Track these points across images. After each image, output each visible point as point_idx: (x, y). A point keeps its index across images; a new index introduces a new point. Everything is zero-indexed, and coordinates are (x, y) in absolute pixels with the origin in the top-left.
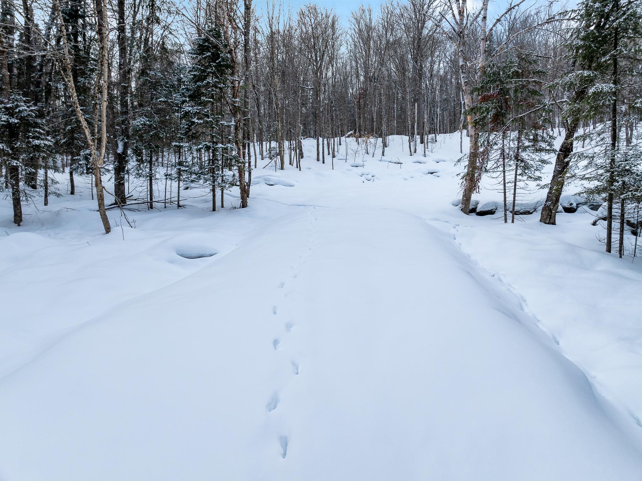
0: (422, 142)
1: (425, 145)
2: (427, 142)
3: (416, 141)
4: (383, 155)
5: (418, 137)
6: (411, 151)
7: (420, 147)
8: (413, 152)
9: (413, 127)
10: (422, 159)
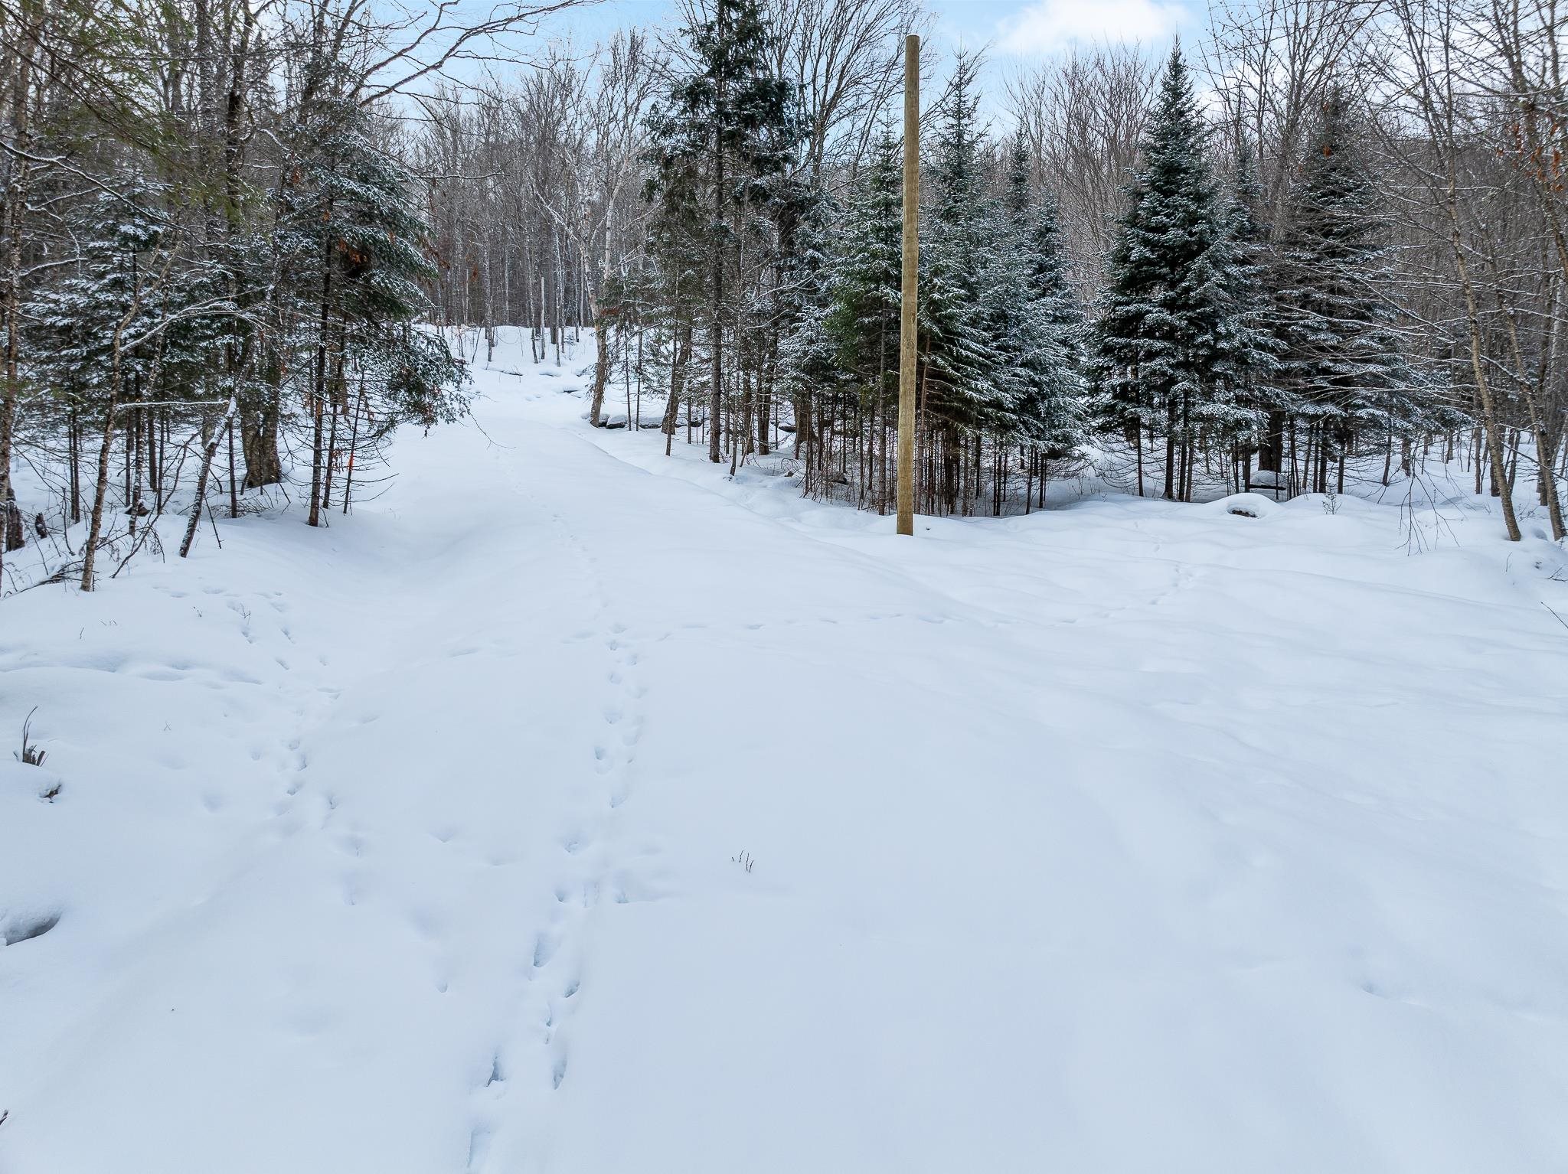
0: (554, 341)
1: (558, 347)
2: (563, 342)
3: (543, 340)
4: (490, 360)
5: (547, 330)
6: (535, 356)
7: (551, 349)
8: (539, 357)
9: (538, 314)
10: (554, 369)
